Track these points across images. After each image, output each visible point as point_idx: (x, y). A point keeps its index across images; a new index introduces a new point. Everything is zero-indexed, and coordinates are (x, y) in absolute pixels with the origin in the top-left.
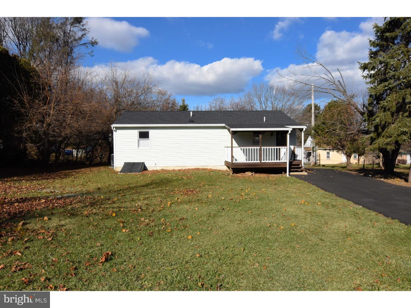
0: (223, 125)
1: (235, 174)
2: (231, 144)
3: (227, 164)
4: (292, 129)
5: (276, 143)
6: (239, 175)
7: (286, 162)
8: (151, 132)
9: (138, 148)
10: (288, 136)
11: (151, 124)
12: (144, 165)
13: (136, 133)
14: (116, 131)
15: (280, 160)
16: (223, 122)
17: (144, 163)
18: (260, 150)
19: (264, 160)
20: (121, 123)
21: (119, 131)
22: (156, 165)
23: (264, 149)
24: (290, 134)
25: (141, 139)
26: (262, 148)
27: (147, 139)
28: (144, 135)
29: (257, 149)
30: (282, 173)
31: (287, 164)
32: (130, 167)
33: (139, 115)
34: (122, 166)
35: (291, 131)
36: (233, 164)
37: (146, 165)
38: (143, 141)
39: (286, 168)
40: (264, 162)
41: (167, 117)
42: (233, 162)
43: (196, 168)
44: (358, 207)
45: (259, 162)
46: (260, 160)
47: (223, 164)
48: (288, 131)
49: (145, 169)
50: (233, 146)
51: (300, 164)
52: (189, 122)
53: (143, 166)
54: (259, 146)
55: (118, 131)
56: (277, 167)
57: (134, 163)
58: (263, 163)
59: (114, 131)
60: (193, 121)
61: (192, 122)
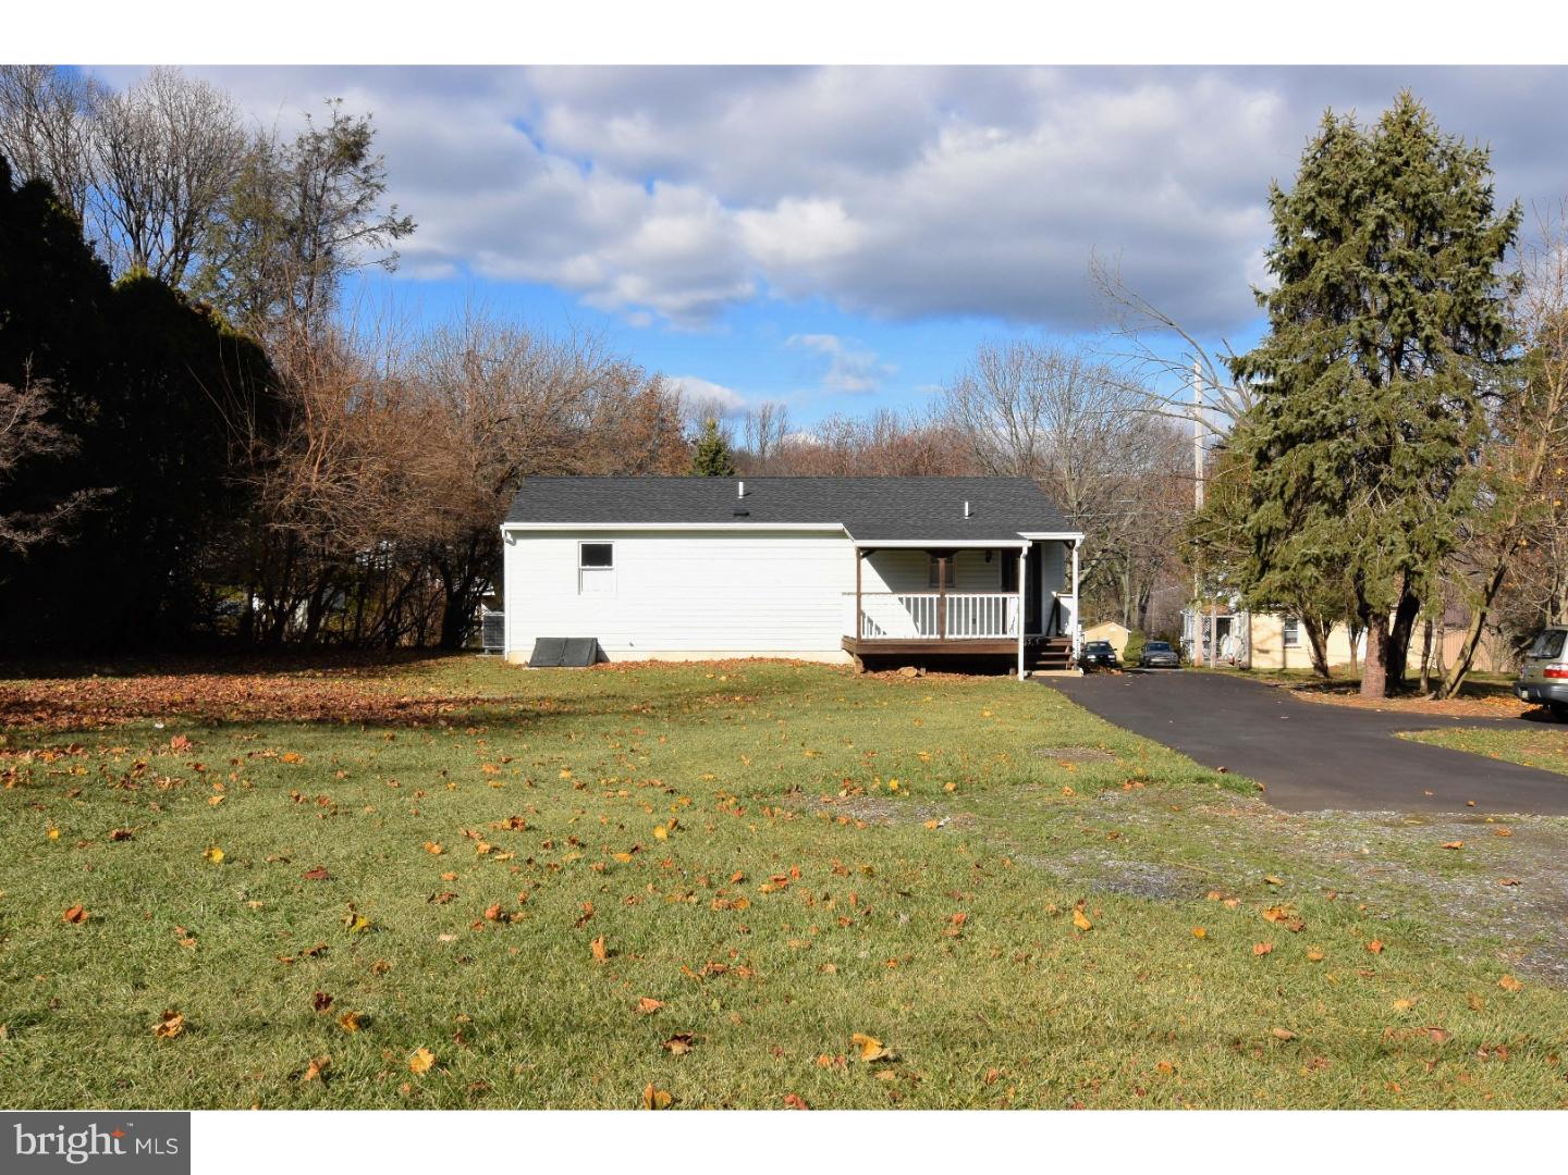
0: (839, 526)
1: (870, 673)
2: (855, 584)
3: (850, 645)
4: (1030, 544)
5: (1000, 584)
6: (881, 675)
7: (1016, 640)
8: (620, 547)
9: (579, 593)
10: (1022, 563)
11: (618, 521)
12: (597, 645)
13: (573, 548)
14: (513, 544)
15: (1004, 632)
16: (838, 517)
17: (596, 639)
18: (941, 602)
19: (951, 632)
20: (528, 520)
21: (523, 544)
22: (632, 648)
23: (951, 600)
24: (1027, 558)
25: (588, 567)
26: (947, 596)
27: (606, 567)
28: (597, 556)
29: (931, 600)
30: (1007, 673)
31: (1017, 645)
32: (554, 652)
33: (575, 490)
34: (533, 648)
35: (1029, 549)
36: (860, 642)
37: (604, 648)
38: (595, 575)
39: (1016, 656)
40: (951, 637)
41: (666, 497)
42: (864, 637)
43: (755, 657)
44: (1122, 732)
45: (939, 637)
46: (942, 633)
47: (839, 644)
48: (1019, 550)
49: (599, 657)
50: (863, 590)
51: (1065, 647)
52: (736, 515)
53: (594, 649)
54: (936, 592)
55: (520, 542)
56: (991, 652)
57: (567, 640)
58: (951, 641)
59: (509, 542)
60: (747, 514)
61: (744, 515)
